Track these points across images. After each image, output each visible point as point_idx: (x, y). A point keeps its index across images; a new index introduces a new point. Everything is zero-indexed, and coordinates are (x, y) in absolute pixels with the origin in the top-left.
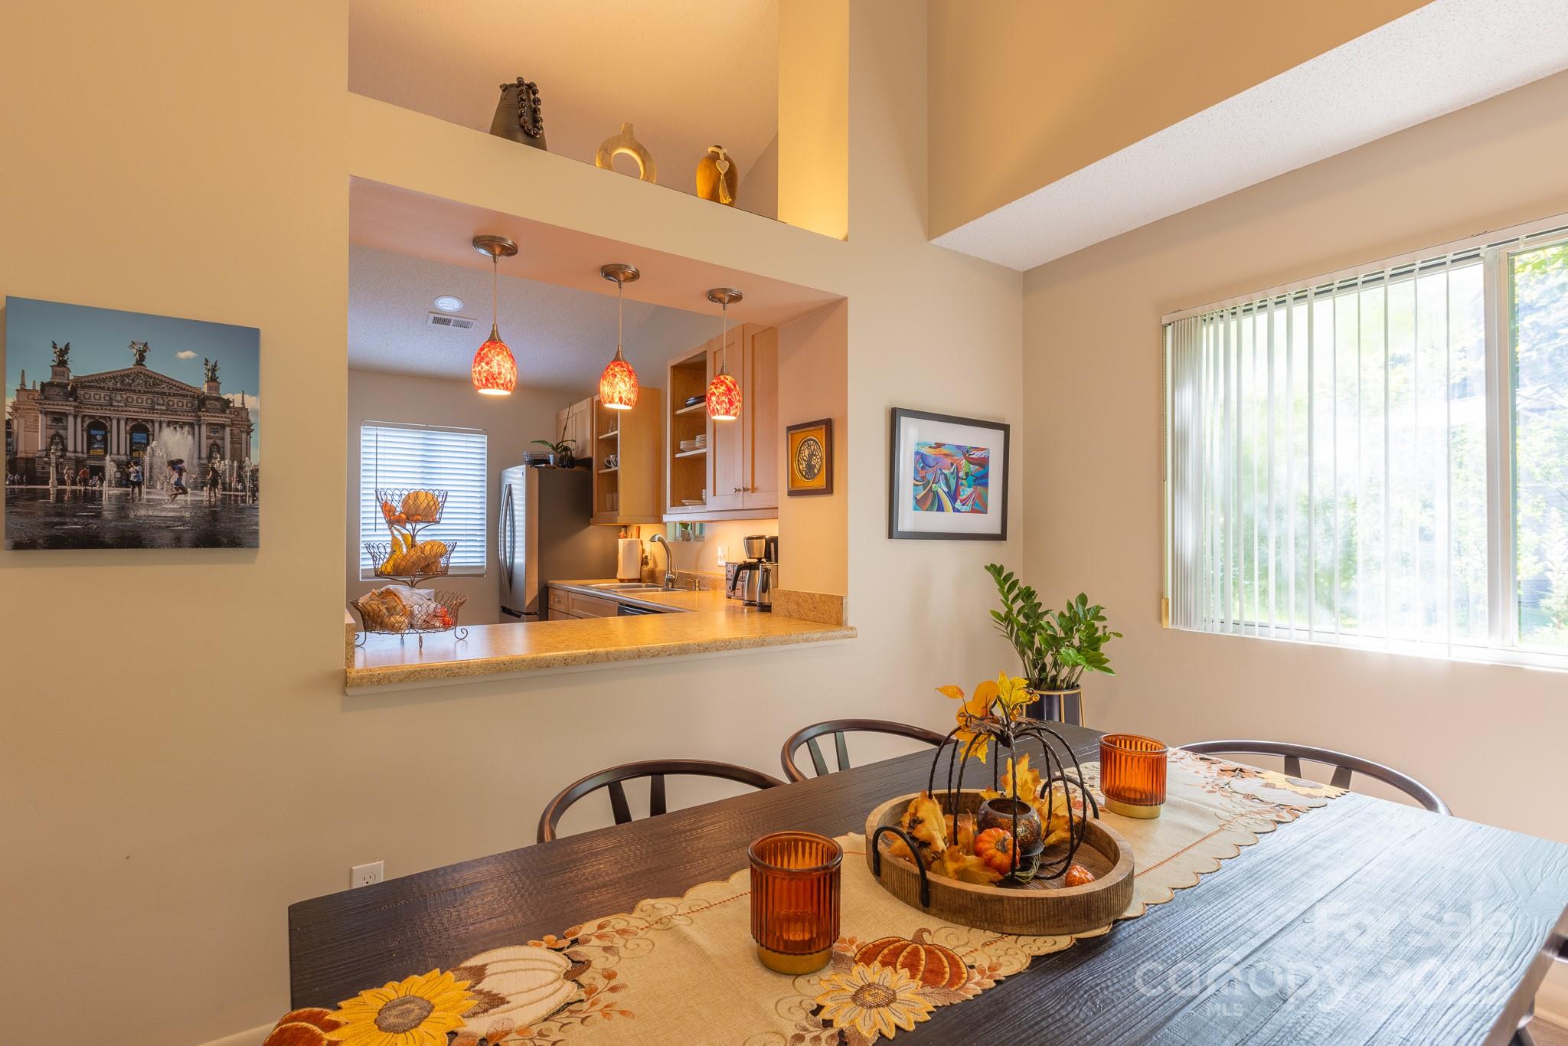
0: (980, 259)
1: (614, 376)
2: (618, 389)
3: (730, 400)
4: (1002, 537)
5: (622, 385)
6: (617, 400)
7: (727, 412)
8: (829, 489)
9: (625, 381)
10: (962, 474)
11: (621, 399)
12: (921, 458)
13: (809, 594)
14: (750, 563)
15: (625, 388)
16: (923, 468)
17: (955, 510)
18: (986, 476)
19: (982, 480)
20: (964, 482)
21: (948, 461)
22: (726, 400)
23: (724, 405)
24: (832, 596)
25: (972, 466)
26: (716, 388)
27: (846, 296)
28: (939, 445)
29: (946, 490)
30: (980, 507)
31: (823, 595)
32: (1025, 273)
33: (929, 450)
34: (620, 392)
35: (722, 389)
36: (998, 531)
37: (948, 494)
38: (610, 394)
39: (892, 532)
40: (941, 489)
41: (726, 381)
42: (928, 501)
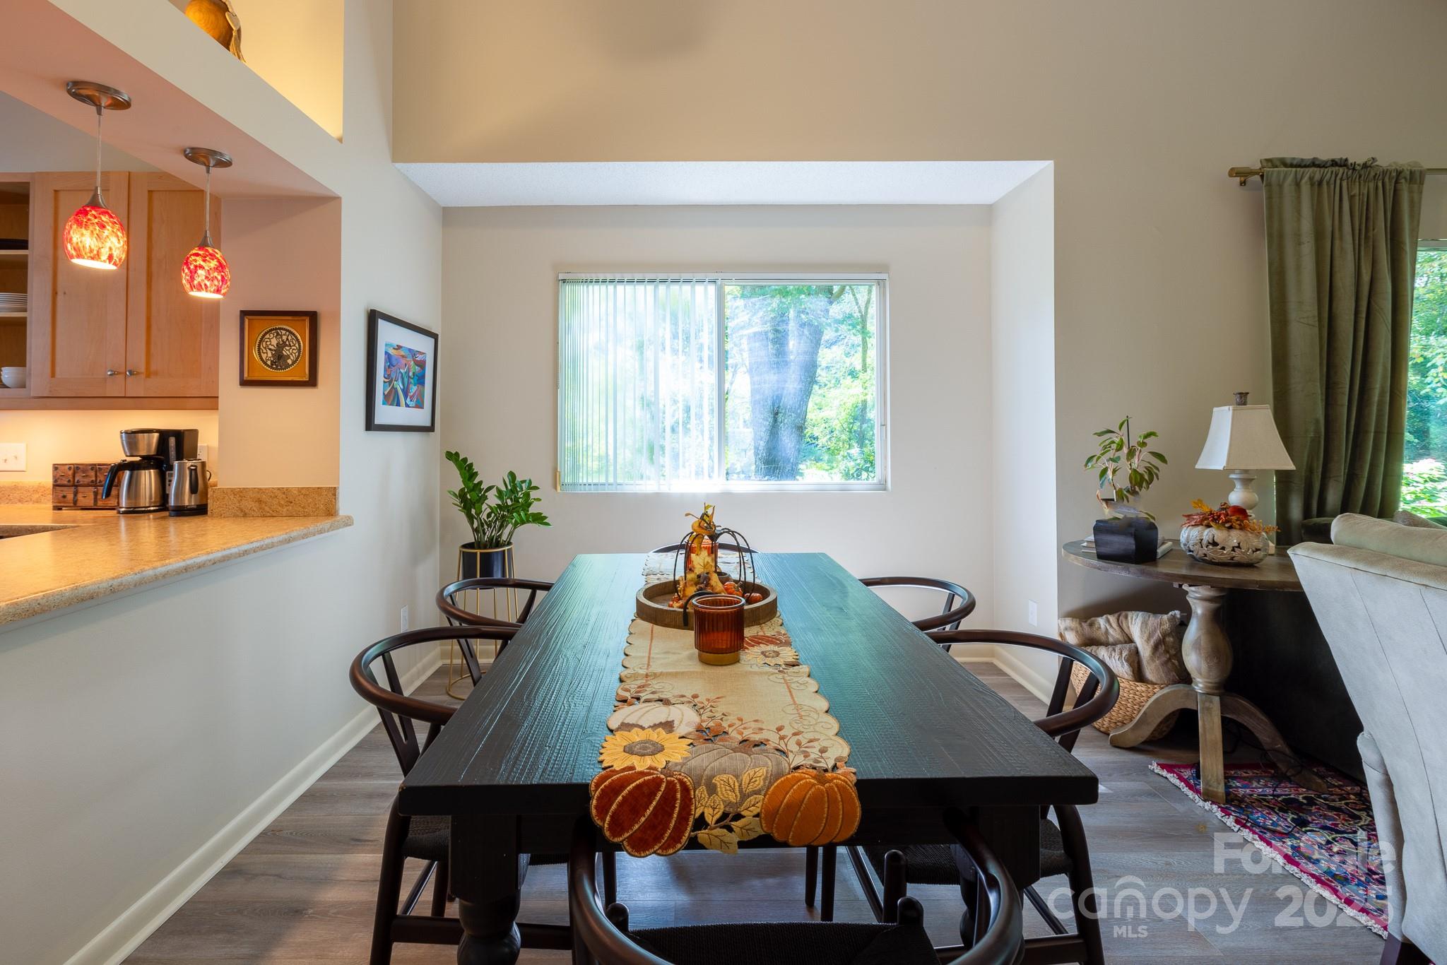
0: (420, 188)
1: (103, 227)
2: (108, 244)
3: (223, 277)
4: (431, 429)
5: (114, 239)
6: (104, 257)
7: (218, 291)
8: (312, 382)
9: (118, 236)
10: (411, 374)
11: (110, 258)
12: (388, 356)
13: (279, 489)
14: (132, 463)
15: (118, 245)
16: (389, 367)
17: (407, 406)
18: (423, 377)
19: (421, 380)
20: (412, 381)
21: (403, 361)
22: (219, 278)
23: (216, 283)
24: (318, 488)
25: (417, 367)
26: (204, 261)
27: (341, 195)
28: (399, 347)
29: (402, 387)
30: (420, 405)
31: (303, 488)
32: (444, 208)
33: (393, 351)
34: (111, 249)
35: (214, 263)
36: (428, 424)
37: (403, 390)
38: (95, 249)
39: (370, 425)
40: (399, 386)
41: (217, 255)
42: (392, 399)
